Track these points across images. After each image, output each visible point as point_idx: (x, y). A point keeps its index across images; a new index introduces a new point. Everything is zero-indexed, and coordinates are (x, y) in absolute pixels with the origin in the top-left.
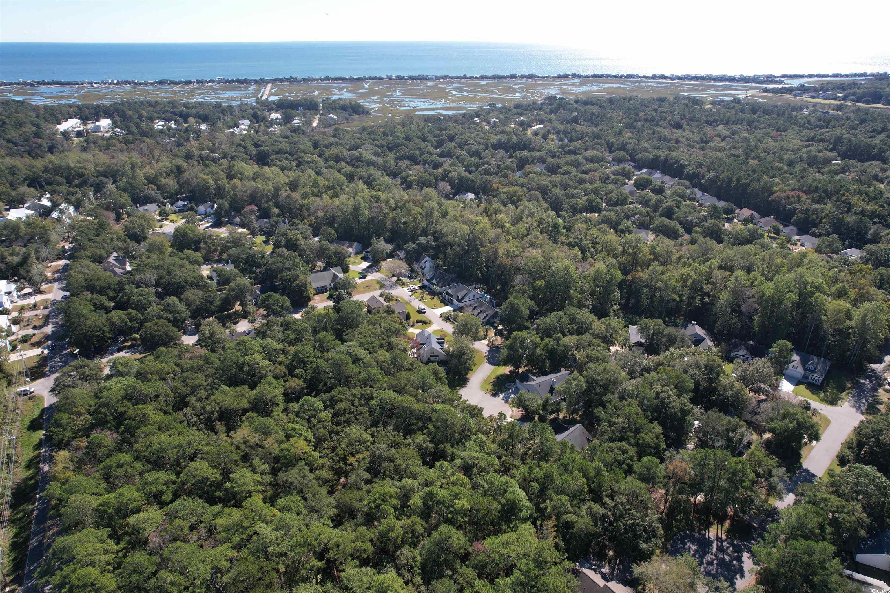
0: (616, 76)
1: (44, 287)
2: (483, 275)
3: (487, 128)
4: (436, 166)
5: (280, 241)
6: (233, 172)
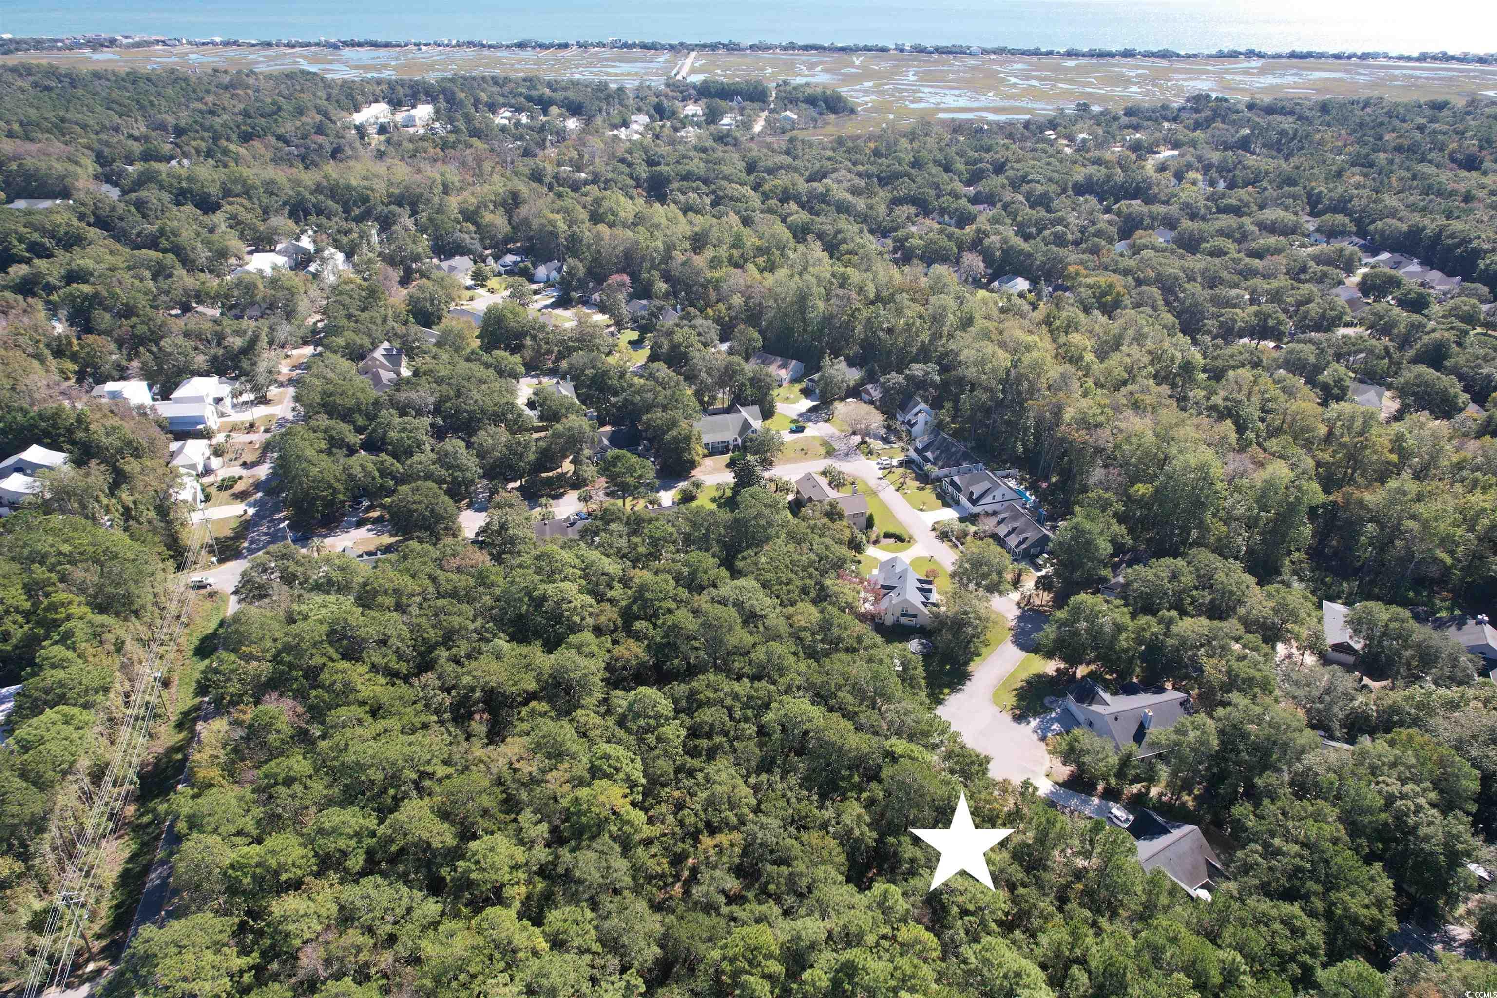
0: (1337, 57)
1: (273, 392)
2: (1026, 450)
3: (1068, 150)
4: (963, 220)
5: (660, 347)
6: (601, 211)
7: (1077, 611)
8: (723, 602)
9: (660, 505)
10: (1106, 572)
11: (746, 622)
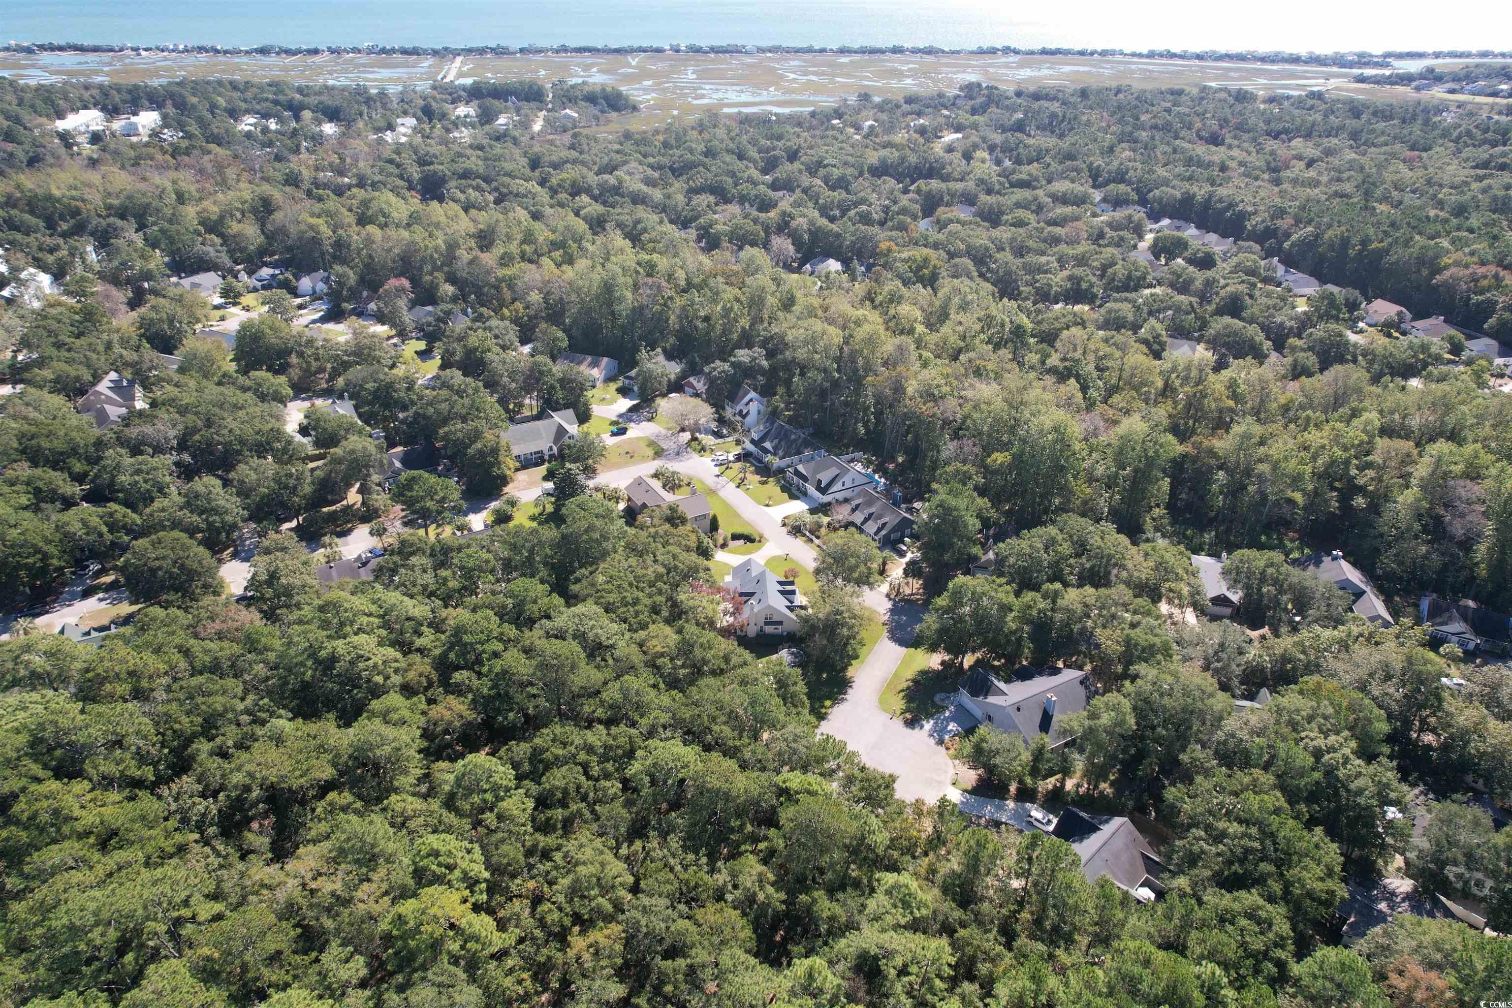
0: (1082, 53)
2: (868, 432)
3: (857, 137)
4: (765, 206)
5: (453, 354)
6: (370, 213)
7: (957, 597)
8: (560, 636)
9: (470, 530)
10: (976, 550)
11: (591, 656)
